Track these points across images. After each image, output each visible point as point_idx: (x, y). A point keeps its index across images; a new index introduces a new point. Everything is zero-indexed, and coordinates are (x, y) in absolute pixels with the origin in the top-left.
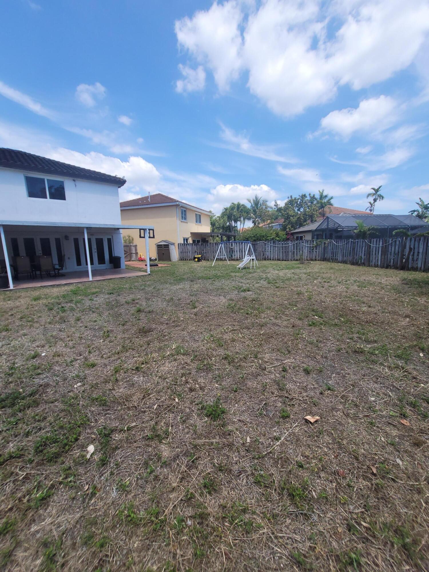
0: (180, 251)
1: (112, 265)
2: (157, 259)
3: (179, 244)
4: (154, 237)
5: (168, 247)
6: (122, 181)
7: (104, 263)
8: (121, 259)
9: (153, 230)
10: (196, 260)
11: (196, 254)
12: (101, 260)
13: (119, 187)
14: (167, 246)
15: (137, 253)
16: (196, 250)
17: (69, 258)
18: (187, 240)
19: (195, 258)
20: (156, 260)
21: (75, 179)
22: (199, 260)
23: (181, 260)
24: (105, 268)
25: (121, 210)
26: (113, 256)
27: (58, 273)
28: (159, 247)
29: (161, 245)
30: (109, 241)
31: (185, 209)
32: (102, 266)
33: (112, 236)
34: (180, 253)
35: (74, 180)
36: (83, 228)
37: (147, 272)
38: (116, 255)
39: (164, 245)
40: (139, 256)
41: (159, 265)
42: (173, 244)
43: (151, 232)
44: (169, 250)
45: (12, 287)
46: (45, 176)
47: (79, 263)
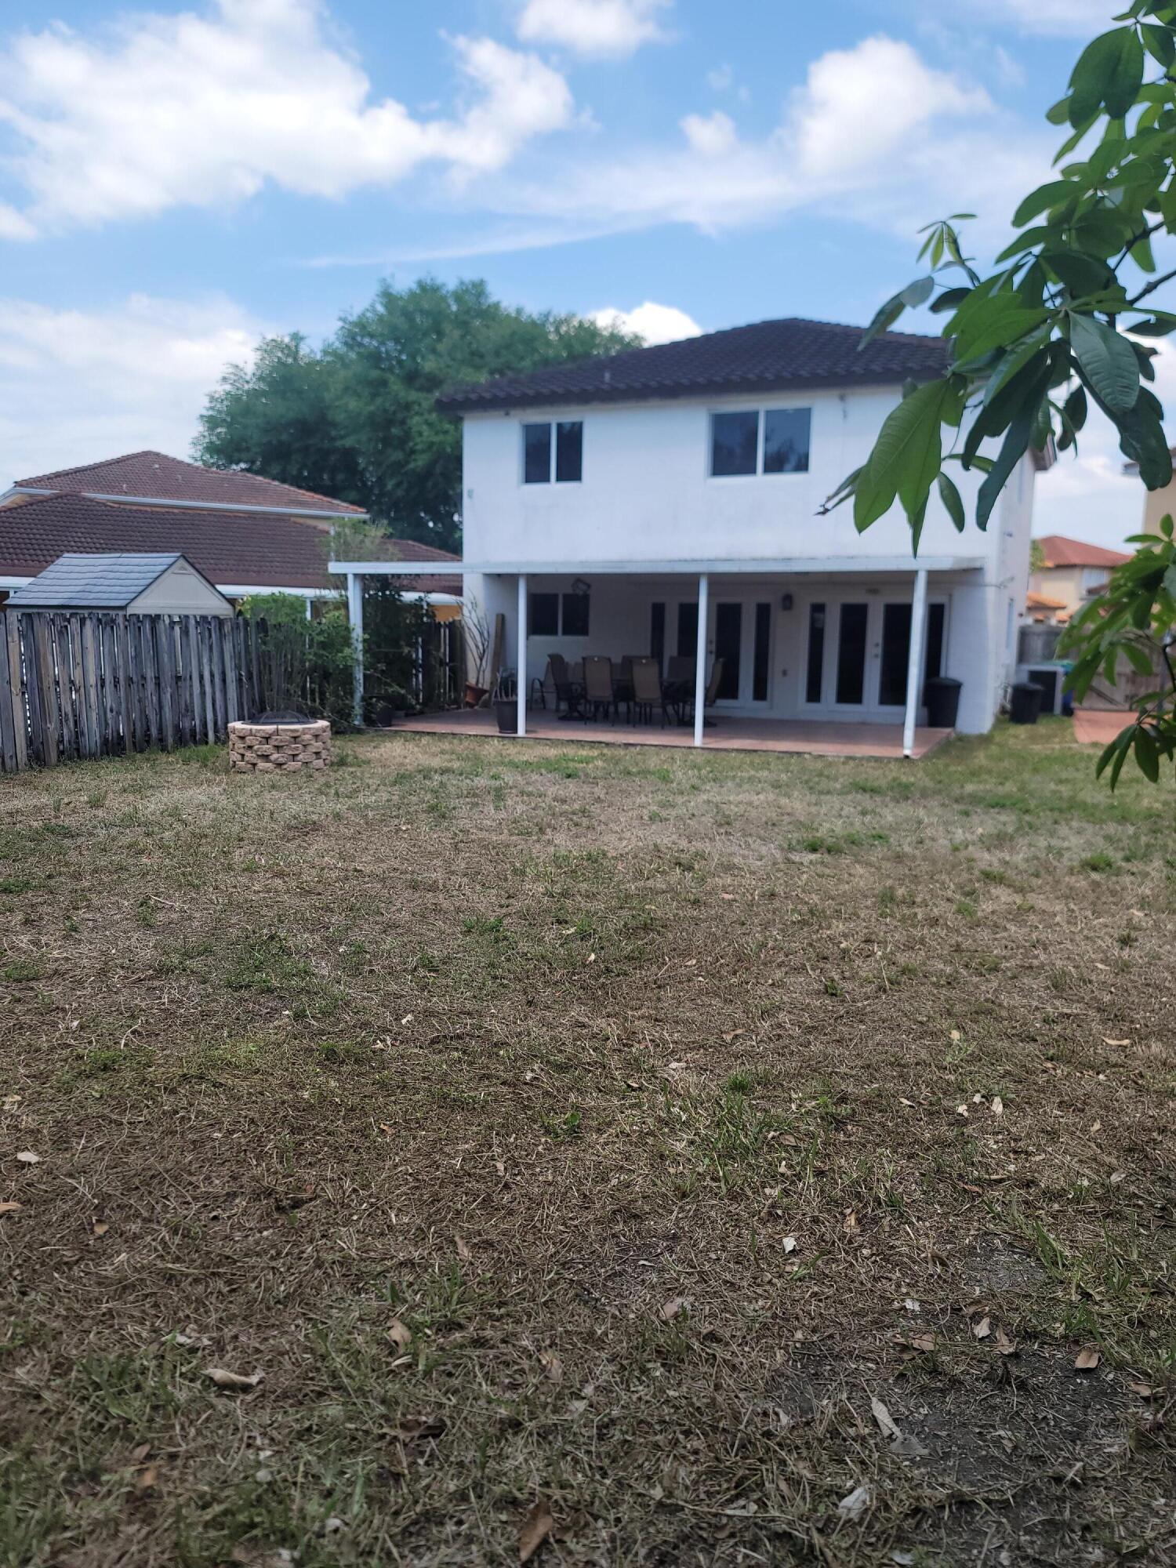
17: (785, 673)
21: (848, 391)
24: (898, 721)
26: (942, 674)
30: (937, 615)
32: (893, 713)
33: (951, 596)
35: (842, 398)
36: (696, 575)
38: (950, 674)
45: (521, 731)
46: (762, 405)
47: (814, 693)
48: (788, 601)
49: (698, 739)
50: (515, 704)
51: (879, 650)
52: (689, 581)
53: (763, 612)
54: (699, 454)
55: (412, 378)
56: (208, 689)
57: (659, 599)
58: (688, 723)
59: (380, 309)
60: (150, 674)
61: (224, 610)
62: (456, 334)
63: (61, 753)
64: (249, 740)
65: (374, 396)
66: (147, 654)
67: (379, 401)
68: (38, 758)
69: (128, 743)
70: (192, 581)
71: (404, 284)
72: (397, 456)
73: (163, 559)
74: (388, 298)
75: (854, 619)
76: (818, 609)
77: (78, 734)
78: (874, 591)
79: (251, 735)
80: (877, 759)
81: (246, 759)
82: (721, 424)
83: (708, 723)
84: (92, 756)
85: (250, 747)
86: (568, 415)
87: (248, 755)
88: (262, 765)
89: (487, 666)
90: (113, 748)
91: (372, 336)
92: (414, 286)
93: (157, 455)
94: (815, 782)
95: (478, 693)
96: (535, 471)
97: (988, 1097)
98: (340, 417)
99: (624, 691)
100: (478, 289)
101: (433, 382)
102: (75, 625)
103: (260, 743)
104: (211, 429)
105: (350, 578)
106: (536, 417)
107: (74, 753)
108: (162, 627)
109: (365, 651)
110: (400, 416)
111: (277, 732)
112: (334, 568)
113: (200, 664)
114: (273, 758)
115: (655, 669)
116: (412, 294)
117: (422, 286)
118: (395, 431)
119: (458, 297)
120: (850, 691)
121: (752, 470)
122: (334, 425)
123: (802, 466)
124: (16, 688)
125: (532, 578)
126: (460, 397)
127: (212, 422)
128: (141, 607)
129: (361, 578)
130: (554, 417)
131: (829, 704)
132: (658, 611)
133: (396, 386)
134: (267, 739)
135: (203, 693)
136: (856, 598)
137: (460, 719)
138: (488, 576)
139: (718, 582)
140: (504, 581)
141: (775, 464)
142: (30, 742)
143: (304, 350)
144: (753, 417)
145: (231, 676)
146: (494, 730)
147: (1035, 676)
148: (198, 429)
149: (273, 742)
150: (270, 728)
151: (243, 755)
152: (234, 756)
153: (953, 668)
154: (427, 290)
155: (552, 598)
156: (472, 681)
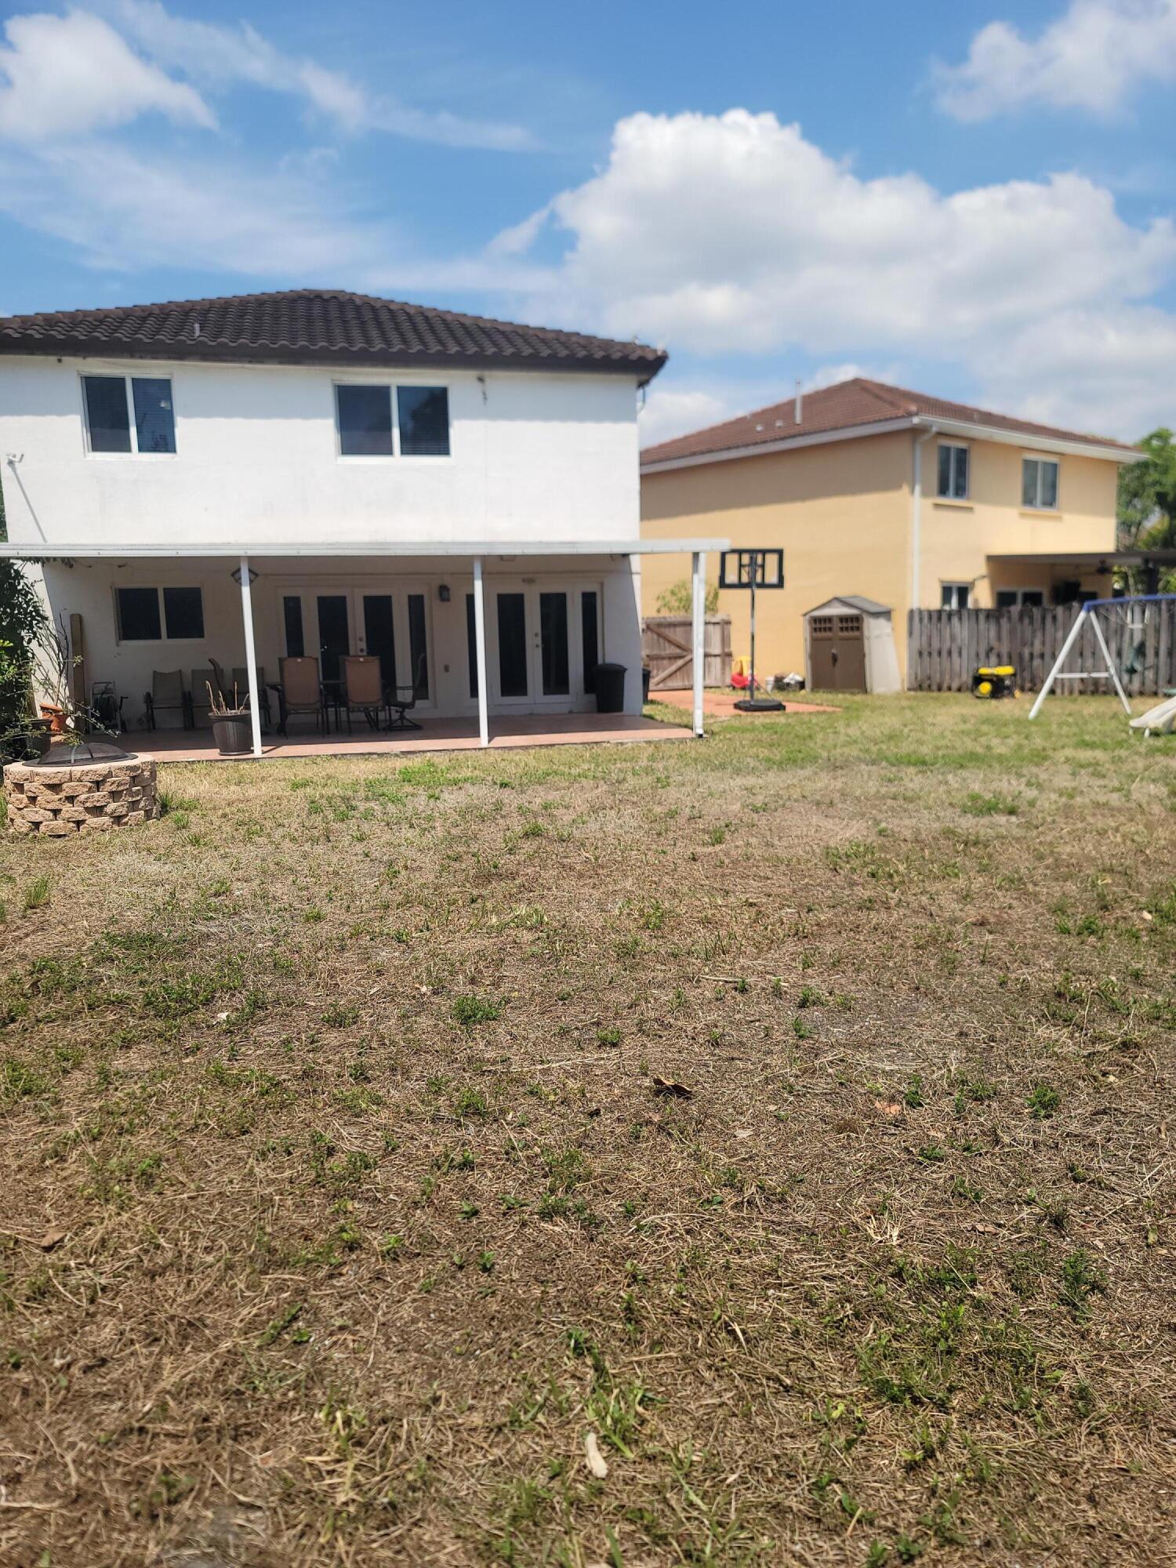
0: (916, 645)
1: (593, 697)
2: (808, 685)
3: (911, 612)
4: (780, 584)
5: (859, 629)
6: (650, 357)
7: (566, 692)
8: (627, 676)
9: (780, 553)
10: (986, 688)
11: (993, 659)
12: (556, 680)
13: (642, 384)
14: (853, 624)
15: (729, 655)
16: (994, 643)
17: (447, 669)
18: (963, 592)
19: (978, 680)
20: (802, 685)
21: (486, 374)
22: (1000, 689)
23: (920, 688)
24: (565, 709)
25: (644, 478)
26: (600, 662)
27: (402, 718)
28: (819, 625)
29: (828, 619)
30: (590, 603)
31: (962, 445)
32: (558, 703)
33: (602, 584)
34: (916, 655)
35: (481, 379)
36: (470, 559)
37: (689, 727)
38: (609, 660)
39: (843, 619)
40: (735, 670)
41: (791, 707)
42: (886, 614)
43: (772, 560)
44: (860, 640)
45: (258, 752)
46: (394, 378)
47: (474, 689)
48: (444, 592)
49: (485, 738)
51: (539, 641)
53: (416, 604)
54: (325, 430)
57: (291, 592)
58: (467, 725)
64: (68, 789)
75: (511, 608)
78: (529, 581)
79: (70, 780)
81: (63, 814)
83: (493, 722)
85: (71, 799)
86: (154, 369)
88: (92, 821)
89: (67, 680)
96: (107, 436)
103: (90, 790)
106: (102, 367)
111: (110, 774)
114: (108, 809)
121: (390, 452)
123: (442, 447)
130: (128, 369)
131: (537, 696)
132: (291, 606)
134: (98, 784)
136: (513, 587)
144: (382, 392)
149: (108, 787)
150: (102, 767)
151: (56, 812)
153: (610, 653)
155: (146, 597)
156: (41, 699)
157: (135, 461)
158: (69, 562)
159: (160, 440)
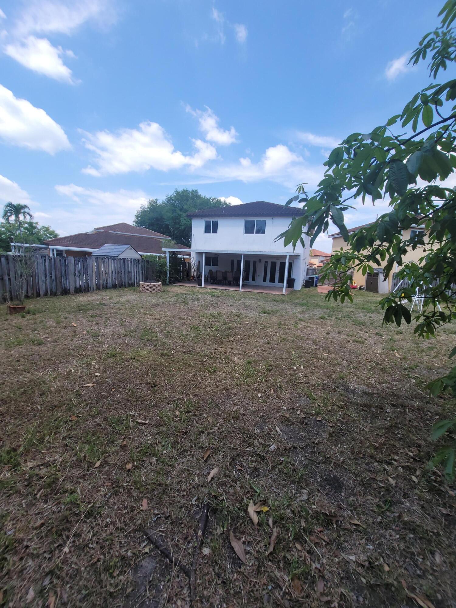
1: (288, 285)
2: (365, 289)
3: (394, 274)
5: (377, 276)
7: (283, 283)
17: (259, 276)
21: (274, 217)
26: (291, 277)
28: (369, 275)
29: (372, 273)
30: (290, 265)
34: (393, 285)
35: (272, 219)
44: (378, 279)
45: (203, 286)
46: (256, 219)
47: (265, 280)
48: (260, 261)
49: (240, 289)
50: (202, 280)
51: (278, 272)
52: (240, 255)
53: (255, 263)
54: (242, 229)
55: (181, 210)
56: (135, 274)
57: (233, 259)
58: (239, 285)
59: (175, 195)
60: (123, 271)
61: (140, 258)
62: (191, 201)
63: (103, 287)
65: (173, 213)
66: (122, 267)
67: (174, 214)
68: (98, 288)
69: (118, 285)
70: (133, 251)
71: (180, 190)
72: (178, 226)
73: (126, 246)
74: (177, 192)
75: (274, 265)
76: (266, 262)
77: (107, 283)
78: (278, 259)
79: (145, 285)
80: (278, 294)
82: (247, 222)
83: (243, 286)
84: (110, 288)
85: (144, 287)
86: (215, 219)
87: (144, 289)
88: (147, 291)
89: (196, 272)
90: (114, 287)
91: (173, 200)
92: (182, 190)
93: (125, 224)
94: (265, 298)
95: (194, 277)
96: (207, 231)
97: (300, 366)
98: (165, 217)
99: (225, 278)
100: (196, 191)
101: (186, 211)
102: (107, 260)
104: (137, 218)
105: (167, 252)
106: (208, 219)
107: (106, 288)
108: (126, 261)
109: (170, 268)
110: (178, 217)
111: (150, 284)
112: (163, 249)
113: (134, 269)
114: (149, 290)
115: (232, 274)
116: (182, 192)
117: (184, 190)
118: (177, 221)
119: (192, 193)
120: (272, 280)
121: (254, 233)
122: (164, 219)
123: (264, 232)
124: (94, 273)
125: (206, 253)
126: (192, 214)
127: (137, 217)
128: (121, 256)
129: (169, 252)
130: (212, 220)
131: (268, 282)
132: (233, 262)
133: (178, 211)
134: (148, 286)
135: (134, 275)
136: (274, 260)
137: (190, 283)
138: (196, 252)
139: (246, 256)
140: (200, 254)
141: (258, 232)
142: (96, 284)
143: (158, 202)
144: (254, 222)
145: (141, 272)
146: (197, 286)
147: (310, 278)
148: (134, 218)
150: (149, 283)
152: (141, 289)
153: (293, 276)
154: (185, 191)
155: (210, 258)
156: (192, 275)
157: (211, 234)
158: (199, 252)
159: (215, 231)
